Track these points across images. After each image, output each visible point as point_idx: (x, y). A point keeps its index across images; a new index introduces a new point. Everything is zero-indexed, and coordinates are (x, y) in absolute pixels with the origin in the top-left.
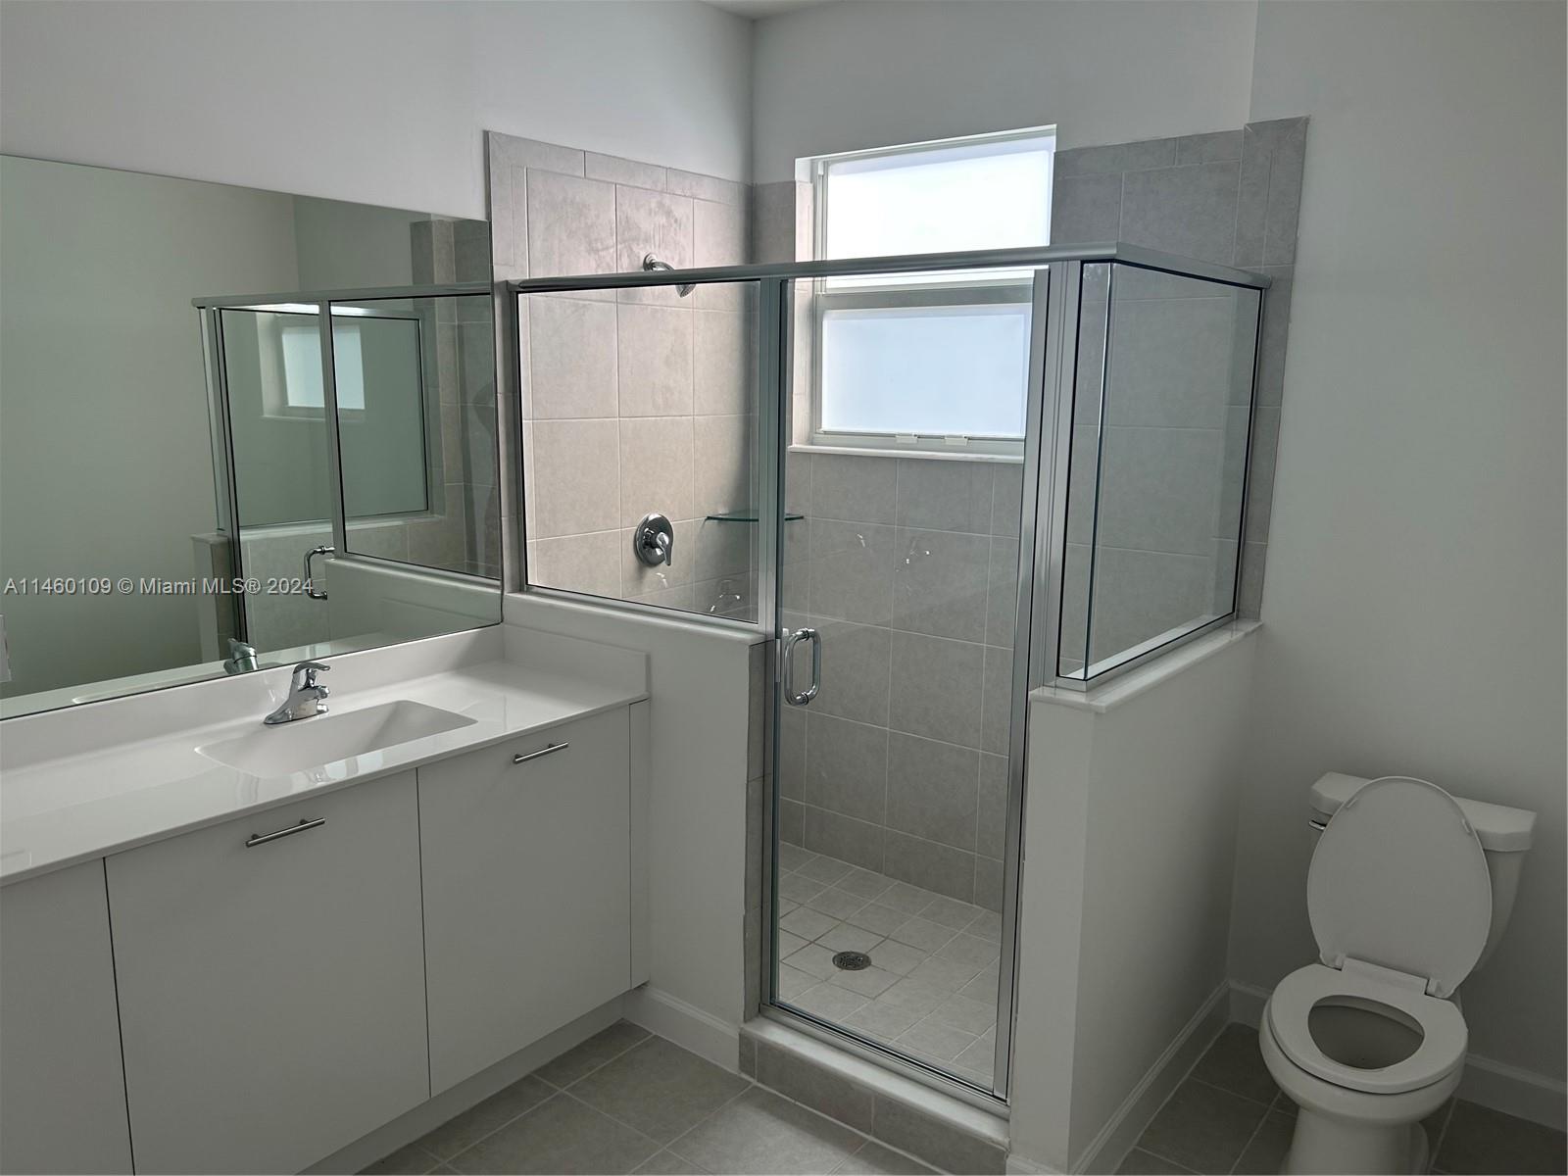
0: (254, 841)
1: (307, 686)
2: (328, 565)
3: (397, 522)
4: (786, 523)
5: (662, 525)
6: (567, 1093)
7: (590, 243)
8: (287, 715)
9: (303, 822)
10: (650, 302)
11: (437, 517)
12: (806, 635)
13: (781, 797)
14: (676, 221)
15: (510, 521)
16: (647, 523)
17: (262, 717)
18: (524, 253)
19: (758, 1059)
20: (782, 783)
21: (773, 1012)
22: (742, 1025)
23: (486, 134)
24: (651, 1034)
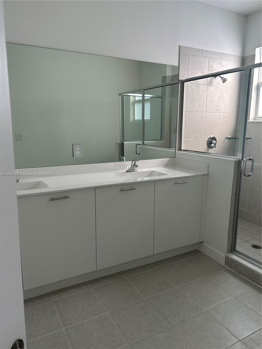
0: (122, 190)
1: (134, 165)
2: (140, 147)
3: (155, 142)
4: (246, 139)
5: (214, 139)
6: (184, 261)
7: (202, 71)
8: (130, 170)
9: (131, 188)
10: (215, 85)
11: (163, 141)
12: (250, 159)
13: (239, 208)
14: (223, 66)
15: (178, 135)
16: (210, 138)
17: (125, 171)
18: (186, 73)
19: (230, 263)
20: (240, 205)
21: (234, 252)
22: (226, 254)
23: (180, 46)
24: (203, 253)
